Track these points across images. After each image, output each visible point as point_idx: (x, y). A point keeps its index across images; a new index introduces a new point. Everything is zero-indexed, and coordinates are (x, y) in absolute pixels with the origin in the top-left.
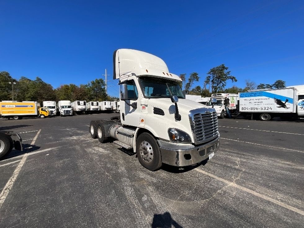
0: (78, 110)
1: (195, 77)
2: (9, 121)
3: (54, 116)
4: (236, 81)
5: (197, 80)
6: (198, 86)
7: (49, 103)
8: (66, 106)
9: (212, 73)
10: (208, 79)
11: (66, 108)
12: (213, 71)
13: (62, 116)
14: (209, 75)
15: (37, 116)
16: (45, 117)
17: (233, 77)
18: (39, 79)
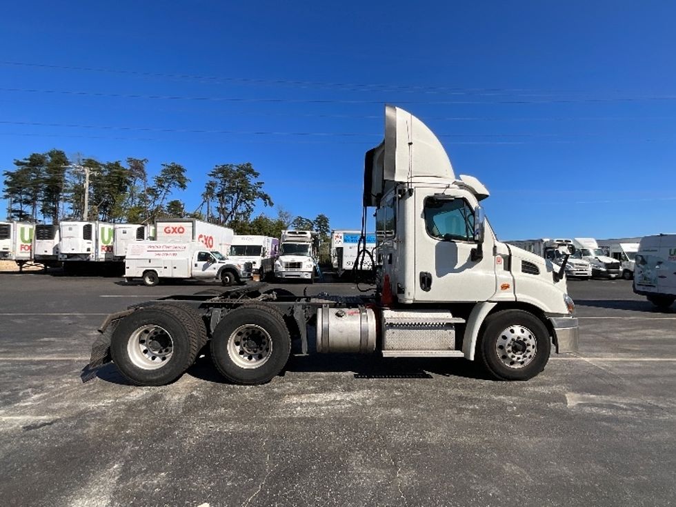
1: (175, 174)
4: (271, 204)
5: (183, 186)
6: (177, 202)
9: (220, 175)
10: (210, 188)
12: (224, 171)
14: (212, 179)
17: (266, 195)
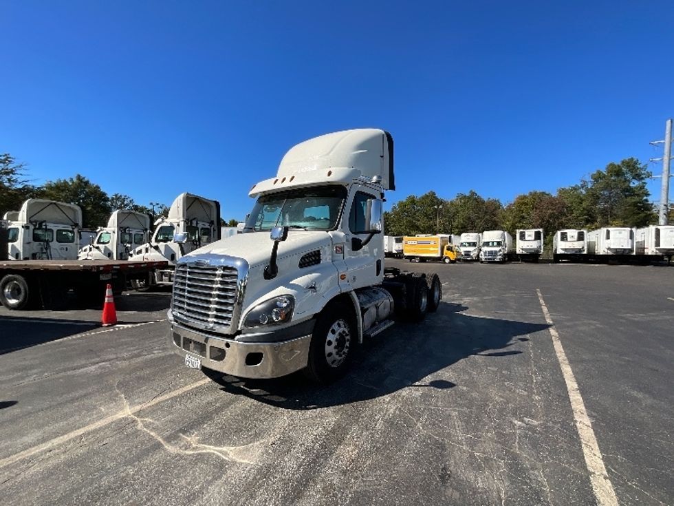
0: (521, 251)
2: (411, 263)
3: (472, 261)
7: (468, 237)
8: (493, 242)
11: (493, 246)
13: (482, 262)
15: (440, 259)
16: (452, 262)
18: (473, 194)
